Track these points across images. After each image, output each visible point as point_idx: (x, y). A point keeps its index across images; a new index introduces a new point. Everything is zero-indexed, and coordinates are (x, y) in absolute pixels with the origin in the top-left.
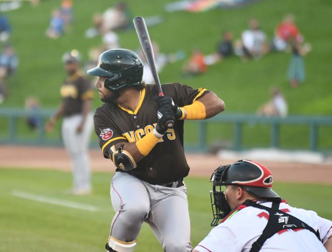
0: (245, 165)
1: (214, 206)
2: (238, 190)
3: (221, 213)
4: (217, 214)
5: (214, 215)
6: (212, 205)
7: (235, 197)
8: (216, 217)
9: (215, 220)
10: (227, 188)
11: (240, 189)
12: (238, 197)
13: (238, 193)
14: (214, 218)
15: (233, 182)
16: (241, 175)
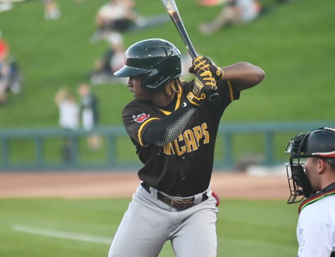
0: (327, 133)
1: (291, 181)
2: (319, 163)
3: (300, 189)
4: (294, 191)
5: (291, 192)
6: (289, 180)
7: (316, 170)
8: (293, 193)
9: (293, 197)
10: (306, 160)
11: (322, 162)
12: (320, 170)
13: (319, 166)
14: (292, 195)
15: (313, 154)
16: (323, 145)
